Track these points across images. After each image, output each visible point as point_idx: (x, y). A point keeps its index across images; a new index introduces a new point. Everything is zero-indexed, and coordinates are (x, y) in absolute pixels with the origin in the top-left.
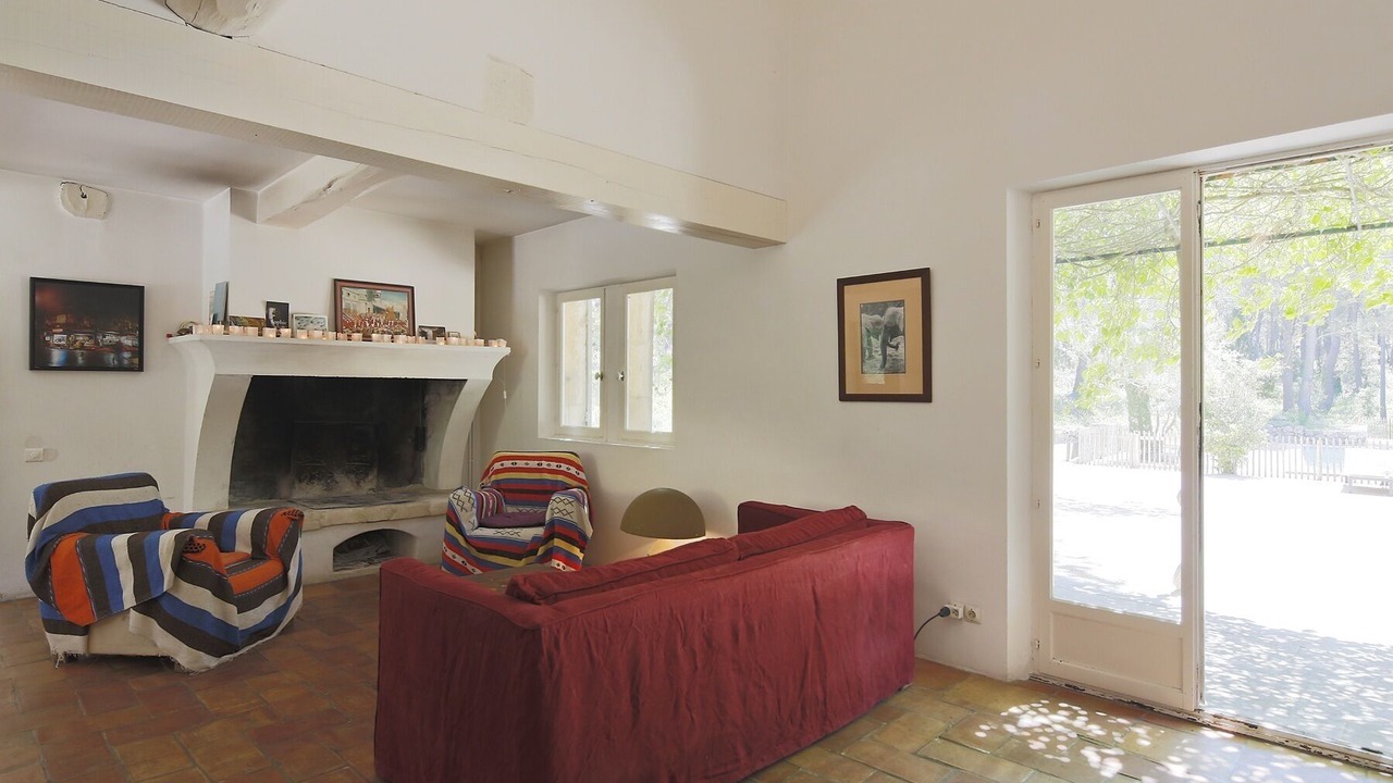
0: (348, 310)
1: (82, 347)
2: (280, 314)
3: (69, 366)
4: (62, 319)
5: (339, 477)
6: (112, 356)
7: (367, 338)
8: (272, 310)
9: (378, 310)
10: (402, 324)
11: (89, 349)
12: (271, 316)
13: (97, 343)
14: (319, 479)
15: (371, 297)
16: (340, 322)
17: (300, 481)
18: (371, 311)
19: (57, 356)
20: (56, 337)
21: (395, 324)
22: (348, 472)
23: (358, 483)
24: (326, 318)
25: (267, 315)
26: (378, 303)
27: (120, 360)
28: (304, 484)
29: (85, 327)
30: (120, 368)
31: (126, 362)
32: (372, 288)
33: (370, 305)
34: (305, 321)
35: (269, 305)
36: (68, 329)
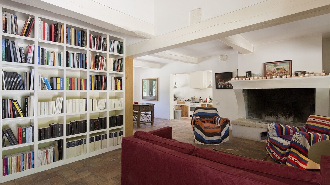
0: (268, 70)
1: (223, 84)
2: (249, 74)
3: (221, 88)
4: (220, 80)
5: (279, 116)
6: (227, 86)
7: (271, 78)
8: (247, 73)
9: (278, 69)
10: (287, 72)
11: (224, 85)
12: (247, 75)
13: (225, 84)
14: (273, 116)
15: (275, 66)
16: (265, 74)
17: (268, 115)
18: (276, 70)
19: (219, 86)
20: (219, 83)
21: (284, 72)
22: (283, 115)
23: (287, 119)
24: (261, 73)
25: (246, 75)
26: (278, 67)
27: (229, 86)
28: (269, 116)
29: (223, 81)
30: (229, 88)
31: (230, 87)
32: (276, 63)
33: (275, 68)
34: (255, 75)
35: (247, 72)
36: (221, 82)
